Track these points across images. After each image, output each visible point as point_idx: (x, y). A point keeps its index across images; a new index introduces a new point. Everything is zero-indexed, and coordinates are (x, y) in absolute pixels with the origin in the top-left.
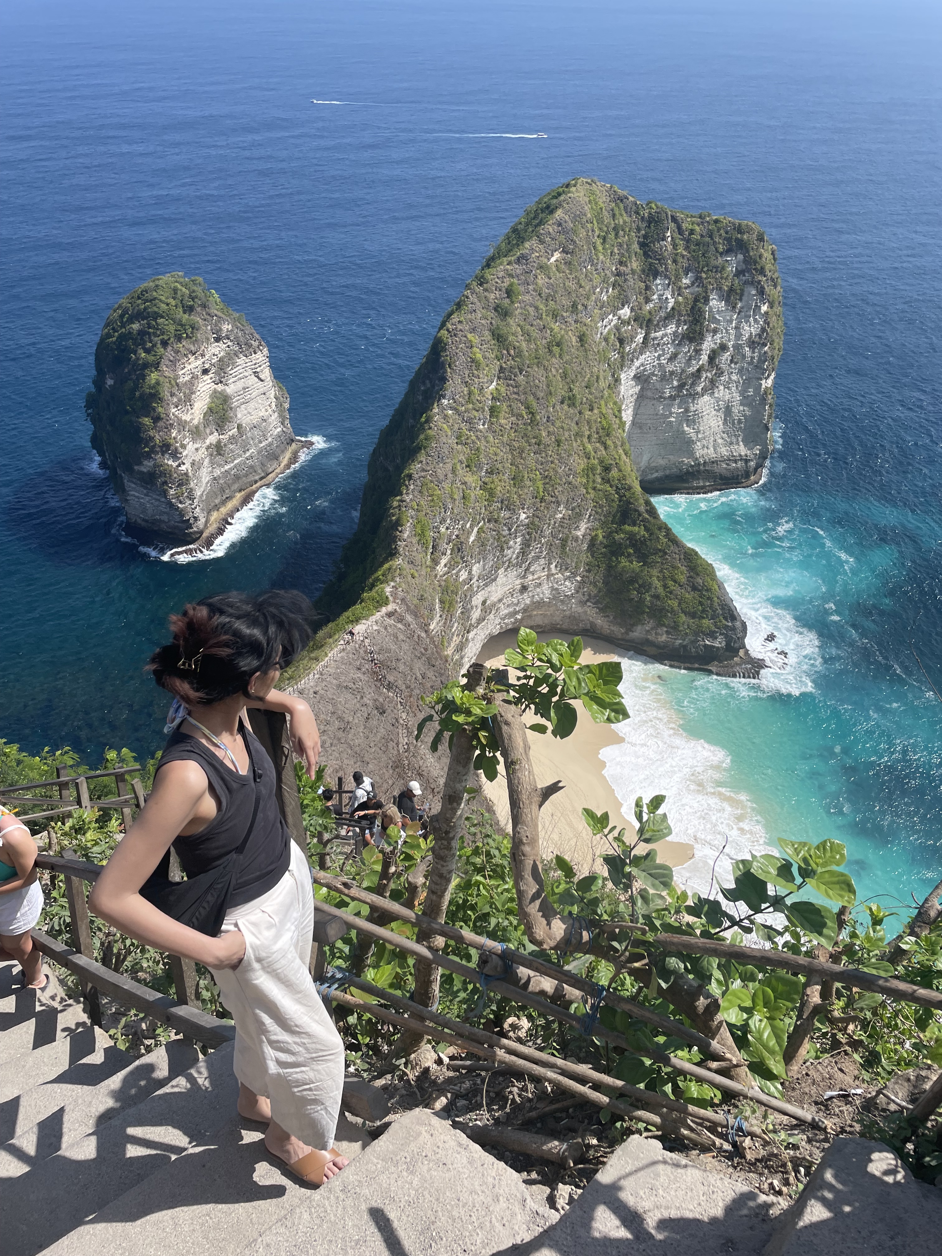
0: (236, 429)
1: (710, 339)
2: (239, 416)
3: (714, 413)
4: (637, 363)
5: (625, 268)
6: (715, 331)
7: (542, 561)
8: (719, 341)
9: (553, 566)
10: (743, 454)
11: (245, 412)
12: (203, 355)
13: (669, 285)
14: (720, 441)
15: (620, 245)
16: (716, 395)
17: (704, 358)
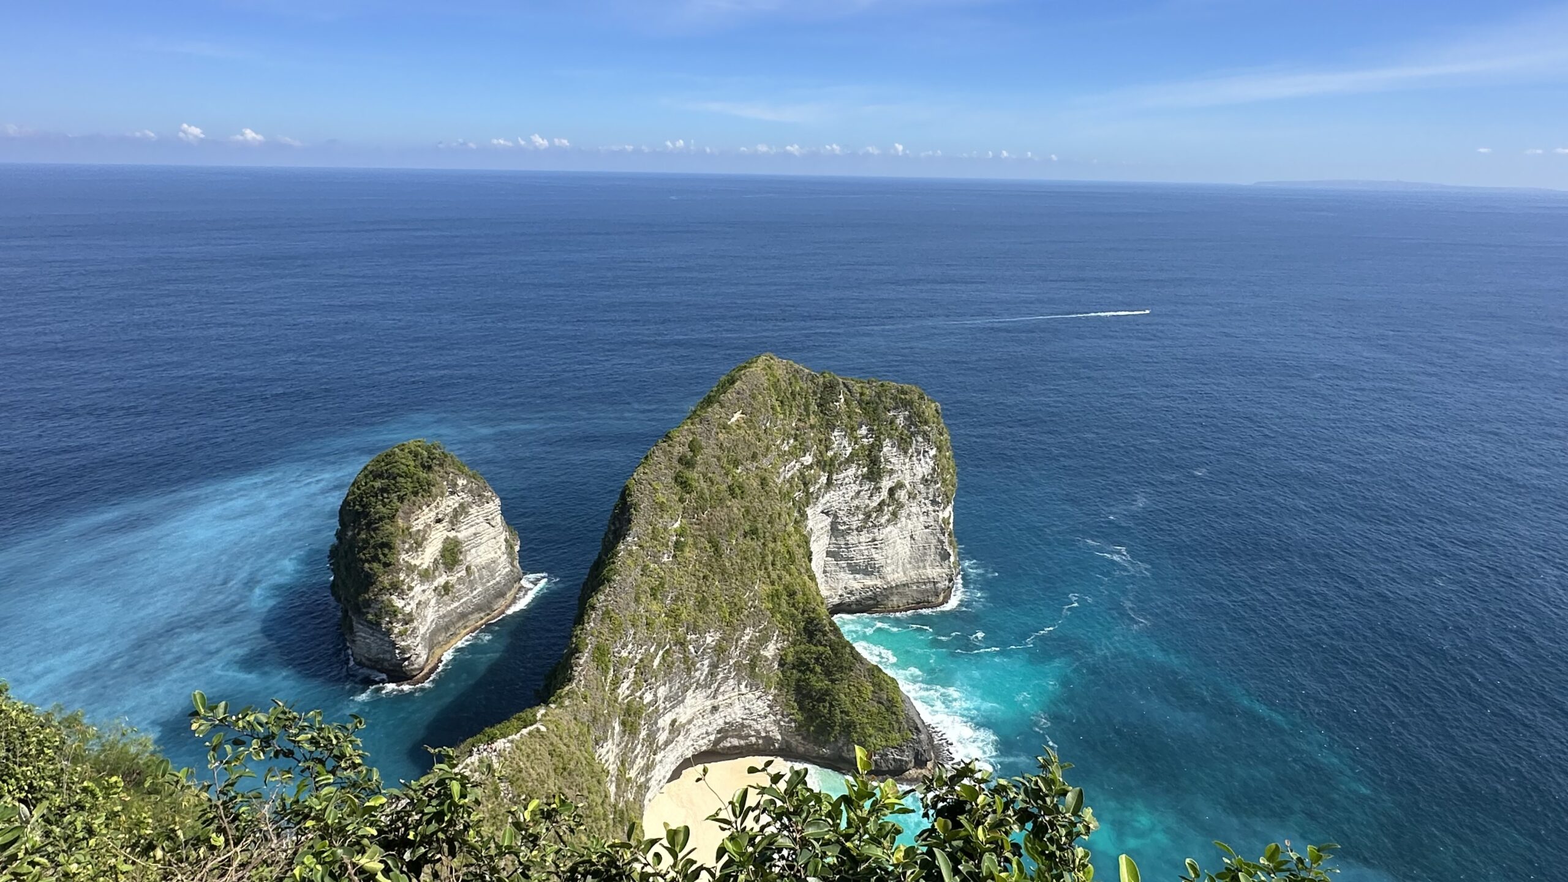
0: (464, 572)
1: (888, 478)
2: (469, 559)
3: (899, 541)
4: (822, 501)
5: (803, 424)
6: (892, 472)
7: (731, 682)
8: (895, 481)
9: (742, 687)
10: (930, 577)
11: (475, 555)
12: (436, 508)
13: (845, 436)
14: (908, 566)
15: (799, 407)
16: (899, 525)
17: (884, 494)
